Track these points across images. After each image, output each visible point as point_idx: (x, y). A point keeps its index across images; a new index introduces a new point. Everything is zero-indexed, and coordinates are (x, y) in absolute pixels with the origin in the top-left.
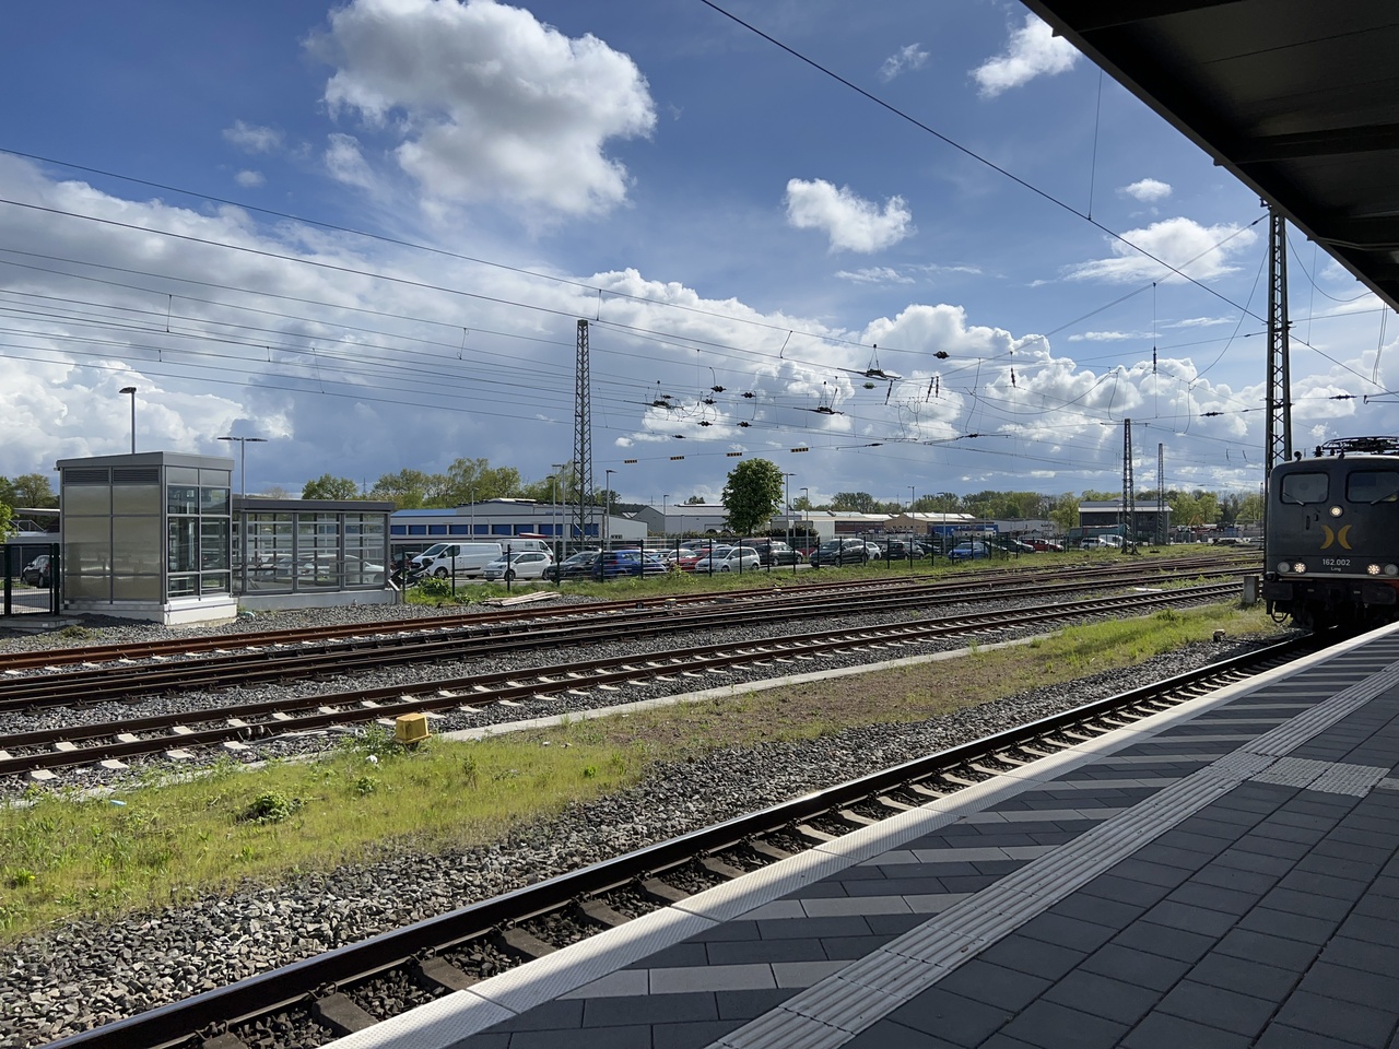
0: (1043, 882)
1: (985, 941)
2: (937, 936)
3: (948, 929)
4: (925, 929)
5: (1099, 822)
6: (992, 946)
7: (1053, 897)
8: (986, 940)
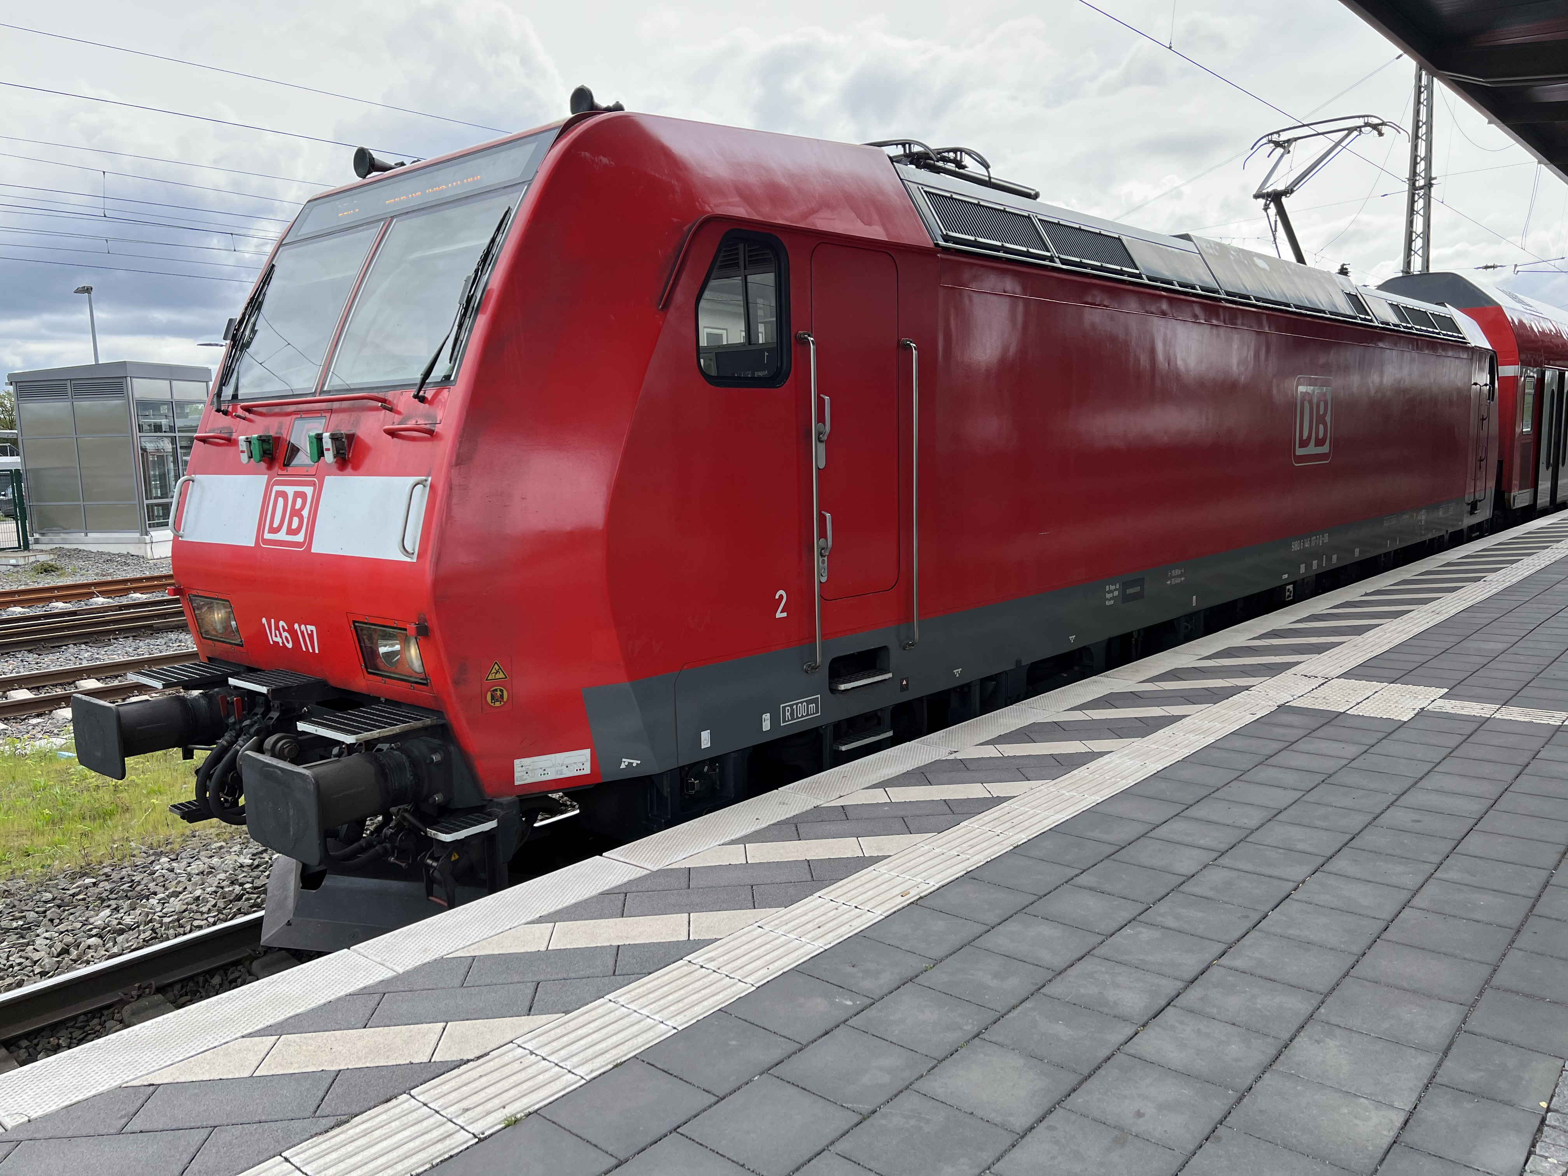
0: (1015, 821)
1: (932, 884)
2: (880, 880)
3: (894, 873)
4: (871, 872)
5: (1102, 754)
6: (938, 889)
7: (1022, 838)
8: (934, 884)
